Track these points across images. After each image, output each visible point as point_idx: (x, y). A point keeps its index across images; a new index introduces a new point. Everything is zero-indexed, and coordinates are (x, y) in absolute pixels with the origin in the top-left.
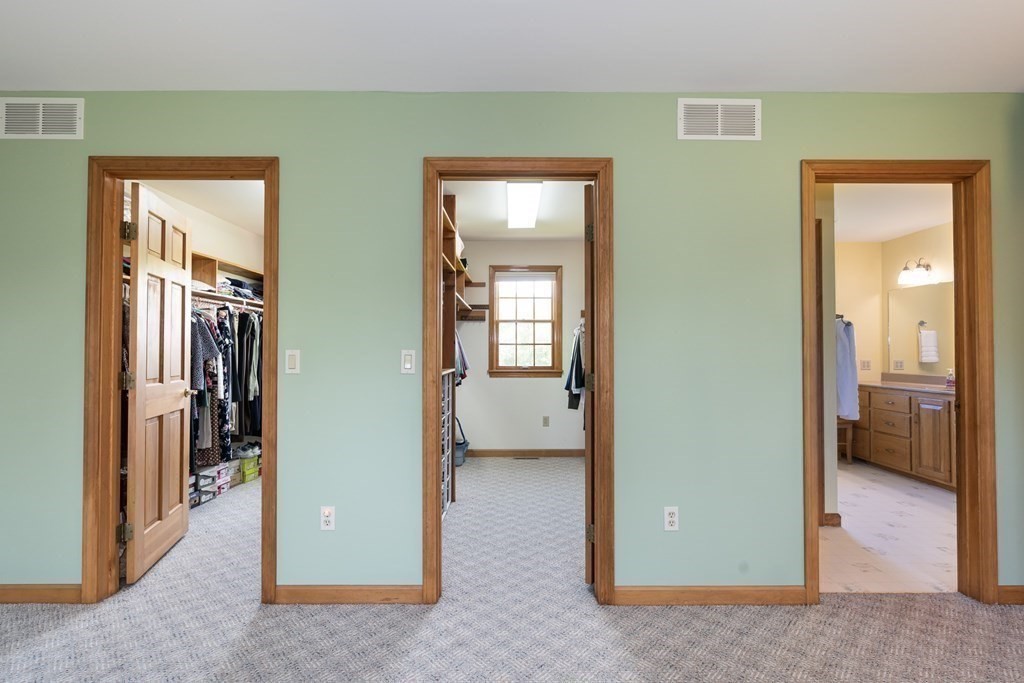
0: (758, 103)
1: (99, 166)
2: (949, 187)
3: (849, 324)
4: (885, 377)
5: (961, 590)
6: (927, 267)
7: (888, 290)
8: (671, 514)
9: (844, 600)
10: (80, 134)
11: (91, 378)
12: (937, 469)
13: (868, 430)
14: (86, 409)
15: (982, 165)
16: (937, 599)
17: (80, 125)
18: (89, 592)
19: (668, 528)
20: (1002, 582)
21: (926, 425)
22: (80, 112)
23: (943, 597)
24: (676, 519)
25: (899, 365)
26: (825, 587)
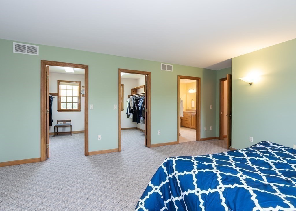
0: (172, 65)
1: (44, 63)
2: (196, 81)
3: (182, 100)
4: (186, 110)
5: (196, 140)
6: (193, 89)
7: (187, 93)
8: (159, 132)
9: (182, 143)
10: (38, 54)
11: (42, 111)
12: (194, 126)
13: (183, 120)
14: (41, 118)
15: (200, 78)
16: (193, 142)
17: (38, 52)
18: (43, 159)
19: (159, 134)
20: (201, 138)
21: (192, 118)
22: (38, 49)
23: (194, 141)
24: (160, 132)
25: (189, 108)
26: (180, 142)
